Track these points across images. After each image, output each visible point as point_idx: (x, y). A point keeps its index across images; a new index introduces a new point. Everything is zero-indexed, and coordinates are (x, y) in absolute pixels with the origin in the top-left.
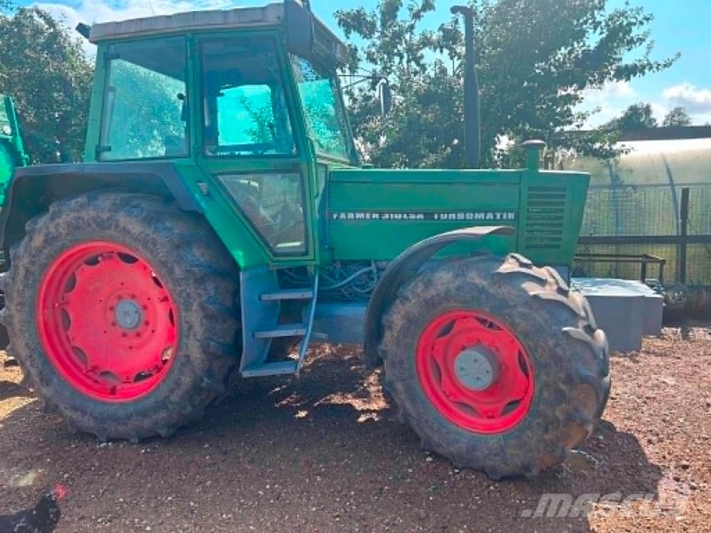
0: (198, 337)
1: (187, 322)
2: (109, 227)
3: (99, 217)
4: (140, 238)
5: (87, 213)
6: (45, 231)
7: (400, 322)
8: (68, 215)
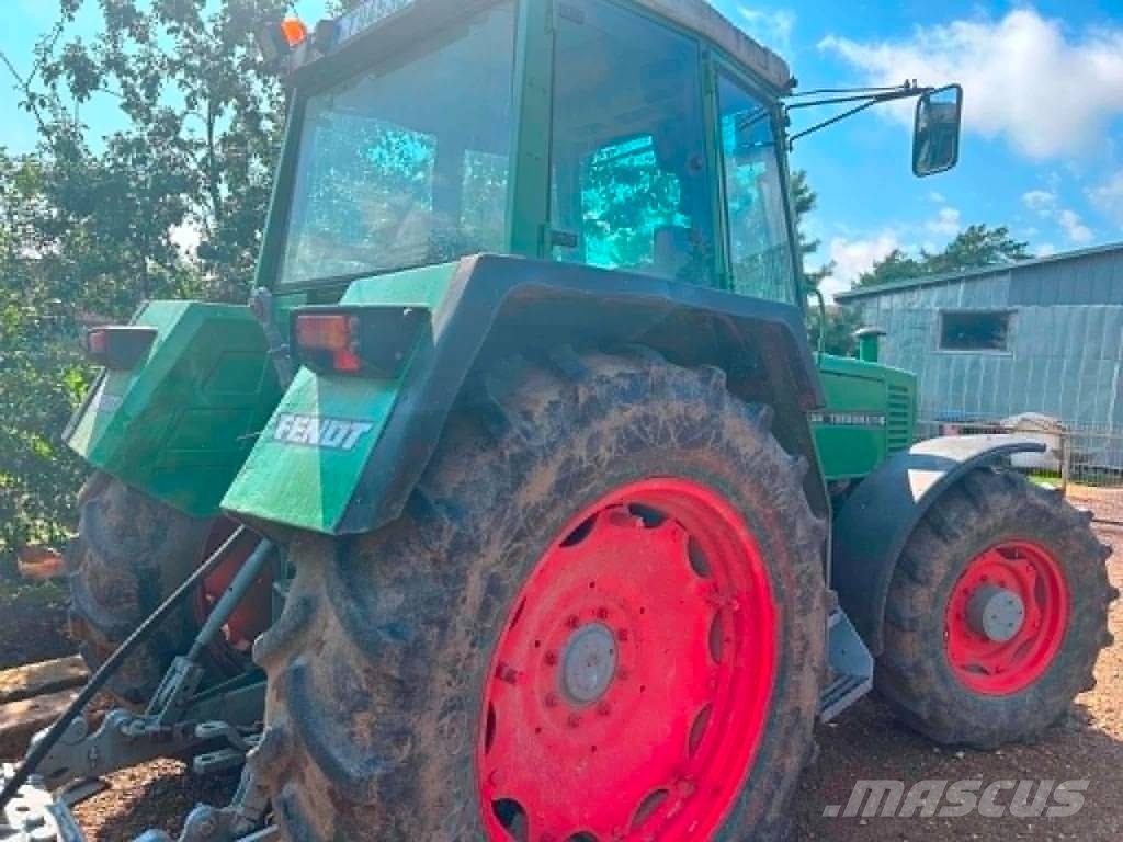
0: (815, 664)
1: (803, 637)
2: (702, 442)
3: (688, 419)
4: (752, 465)
5: (665, 407)
6: (560, 457)
7: (943, 571)
8: (623, 409)
